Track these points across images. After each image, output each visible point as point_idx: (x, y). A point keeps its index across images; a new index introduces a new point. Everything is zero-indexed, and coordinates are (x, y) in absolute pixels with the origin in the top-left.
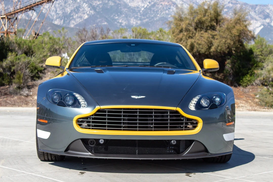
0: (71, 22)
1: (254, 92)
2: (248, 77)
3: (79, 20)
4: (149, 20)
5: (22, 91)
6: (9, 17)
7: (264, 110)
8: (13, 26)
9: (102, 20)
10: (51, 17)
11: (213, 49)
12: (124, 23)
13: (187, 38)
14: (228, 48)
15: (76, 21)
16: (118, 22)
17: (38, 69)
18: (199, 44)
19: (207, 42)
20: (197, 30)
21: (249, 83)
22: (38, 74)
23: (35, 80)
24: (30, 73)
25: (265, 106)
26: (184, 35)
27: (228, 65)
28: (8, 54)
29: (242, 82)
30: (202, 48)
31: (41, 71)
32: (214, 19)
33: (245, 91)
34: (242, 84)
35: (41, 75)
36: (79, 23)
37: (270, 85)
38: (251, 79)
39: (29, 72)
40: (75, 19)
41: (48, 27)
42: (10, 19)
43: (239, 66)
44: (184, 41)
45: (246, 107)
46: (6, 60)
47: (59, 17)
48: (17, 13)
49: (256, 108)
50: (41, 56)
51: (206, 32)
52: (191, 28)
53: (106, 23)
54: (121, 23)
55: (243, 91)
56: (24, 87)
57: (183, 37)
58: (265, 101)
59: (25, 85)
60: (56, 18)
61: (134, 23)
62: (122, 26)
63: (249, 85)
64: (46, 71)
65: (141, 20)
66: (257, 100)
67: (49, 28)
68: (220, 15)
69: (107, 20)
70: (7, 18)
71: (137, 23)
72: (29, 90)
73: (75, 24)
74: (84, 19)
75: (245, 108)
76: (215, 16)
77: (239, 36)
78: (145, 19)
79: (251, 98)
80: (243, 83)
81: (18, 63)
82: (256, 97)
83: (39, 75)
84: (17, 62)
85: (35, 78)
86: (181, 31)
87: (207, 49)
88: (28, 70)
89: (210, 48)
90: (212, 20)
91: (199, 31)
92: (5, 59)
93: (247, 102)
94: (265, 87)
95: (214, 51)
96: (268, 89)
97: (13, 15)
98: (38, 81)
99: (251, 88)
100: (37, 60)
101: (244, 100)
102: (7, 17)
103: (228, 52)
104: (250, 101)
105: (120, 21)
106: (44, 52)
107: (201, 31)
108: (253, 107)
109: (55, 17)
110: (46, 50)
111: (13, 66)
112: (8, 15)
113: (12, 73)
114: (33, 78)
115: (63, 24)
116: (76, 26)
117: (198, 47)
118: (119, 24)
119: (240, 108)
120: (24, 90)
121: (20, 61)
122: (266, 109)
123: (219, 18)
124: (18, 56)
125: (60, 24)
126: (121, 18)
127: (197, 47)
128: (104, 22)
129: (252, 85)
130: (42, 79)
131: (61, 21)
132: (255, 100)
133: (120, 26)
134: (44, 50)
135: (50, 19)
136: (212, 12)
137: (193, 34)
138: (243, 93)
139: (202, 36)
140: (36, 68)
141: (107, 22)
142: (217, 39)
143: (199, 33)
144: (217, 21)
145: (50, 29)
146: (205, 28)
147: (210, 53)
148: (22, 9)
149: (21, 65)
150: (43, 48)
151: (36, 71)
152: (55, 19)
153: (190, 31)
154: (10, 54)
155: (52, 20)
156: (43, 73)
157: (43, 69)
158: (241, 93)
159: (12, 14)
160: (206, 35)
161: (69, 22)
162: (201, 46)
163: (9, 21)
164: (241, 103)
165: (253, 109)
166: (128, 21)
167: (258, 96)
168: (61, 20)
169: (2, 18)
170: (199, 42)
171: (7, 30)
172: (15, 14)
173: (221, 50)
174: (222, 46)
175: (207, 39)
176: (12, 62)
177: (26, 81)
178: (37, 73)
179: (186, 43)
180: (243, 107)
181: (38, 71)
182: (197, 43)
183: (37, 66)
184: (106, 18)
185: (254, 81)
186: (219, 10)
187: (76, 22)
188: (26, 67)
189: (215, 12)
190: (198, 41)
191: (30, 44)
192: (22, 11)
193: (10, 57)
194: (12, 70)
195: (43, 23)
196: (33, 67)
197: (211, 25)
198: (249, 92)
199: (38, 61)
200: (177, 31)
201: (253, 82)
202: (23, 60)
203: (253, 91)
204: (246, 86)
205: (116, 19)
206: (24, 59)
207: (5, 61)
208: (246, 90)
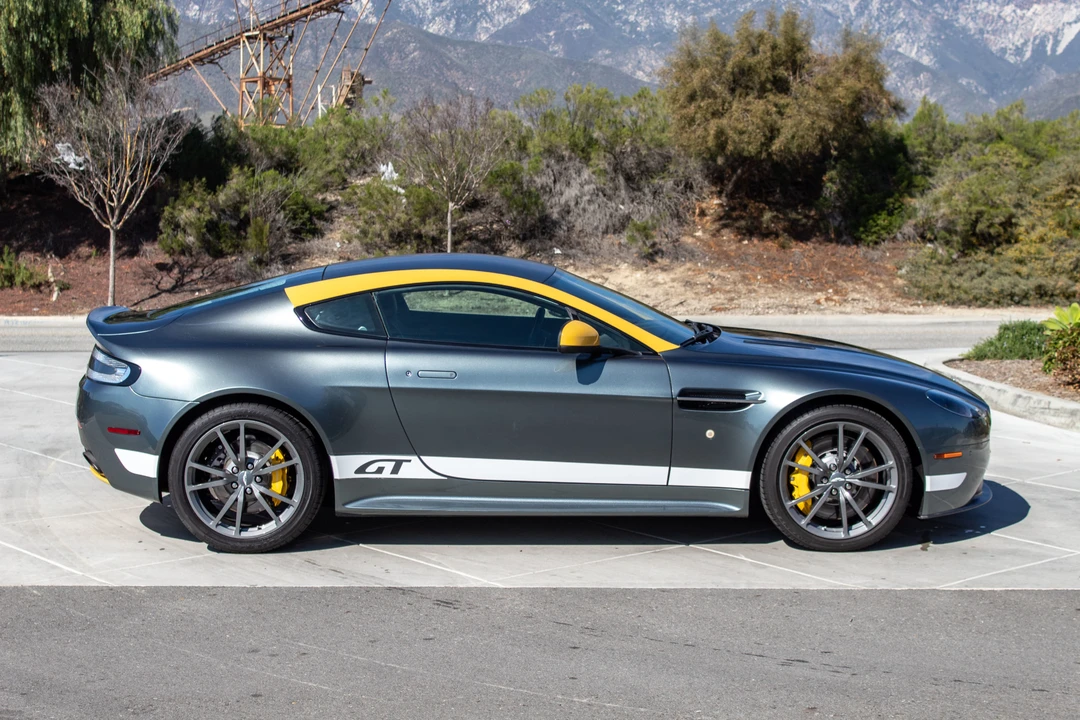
0: (479, 26)
1: (896, 260)
2: (882, 220)
3: (505, 20)
4: (723, 12)
5: (268, 270)
6: (269, 34)
7: (916, 308)
8: (280, 60)
9: (576, 15)
10: (416, 11)
11: (776, 146)
12: (644, 24)
13: (709, 116)
14: (821, 139)
15: (496, 22)
16: (626, 22)
17: (313, 210)
18: (742, 133)
19: (761, 124)
20: (737, 93)
21: (885, 235)
22: (312, 223)
23: (302, 240)
24: (288, 222)
25: (917, 299)
26: (700, 107)
27: (829, 184)
28: (231, 171)
29: (863, 232)
30: (749, 143)
31: (320, 216)
32: (786, 61)
33: (869, 257)
34: (863, 236)
35: (320, 224)
36: (505, 26)
37: (939, 240)
38: (891, 224)
39: (285, 217)
40: (490, 16)
41: (409, 43)
42: (271, 39)
43: (859, 188)
44: (699, 125)
45: (866, 301)
46: (225, 187)
47: (442, 12)
48: (292, 21)
49: (892, 305)
50: (320, 173)
51: (760, 97)
52: (718, 88)
53: (586, 26)
54: (636, 24)
55: (865, 257)
56: (272, 260)
57: (696, 113)
58: (922, 284)
59: (277, 253)
60: (435, 15)
61: (676, 22)
62: (639, 34)
63: (884, 241)
64: (335, 213)
65: (695, 11)
66: (900, 282)
67: (412, 45)
68: (800, 49)
69: (590, 17)
70: (264, 39)
71: (683, 23)
72: (288, 267)
73: (493, 30)
74: (518, 15)
75: (861, 304)
76: (786, 52)
77: (852, 107)
78: (708, 9)
79: (885, 278)
80: (867, 236)
81: (257, 196)
82: (899, 272)
83: (315, 225)
84: (254, 192)
85: (303, 235)
86: (692, 98)
87: (762, 144)
88: (282, 215)
89: (770, 139)
90: (775, 64)
91: (740, 96)
92: (222, 186)
93: (871, 286)
94: (929, 245)
95: (781, 151)
96: (936, 250)
97: (281, 28)
98: (312, 242)
99: (888, 249)
100: (310, 182)
101: (865, 283)
102: (265, 35)
103: (820, 151)
104: (881, 285)
105: (632, 18)
106: (328, 162)
107: (747, 94)
108: (887, 301)
109: (429, 12)
110: (335, 154)
111: (246, 202)
112: (265, 29)
113: (241, 220)
114: (297, 234)
115: (455, 33)
116: (495, 36)
117: (737, 139)
118: (628, 28)
119: (847, 305)
120: (273, 267)
121: (262, 190)
122: (918, 305)
123: (799, 56)
124: (256, 177)
125: (446, 32)
126: (633, 10)
127: (734, 142)
128: (582, 24)
129: (894, 239)
130: (322, 235)
131: (449, 24)
132: (895, 282)
133: (630, 32)
134: (329, 156)
135: (413, 16)
136: (780, 41)
137: (723, 104)
138: (864, 262)
139: (747, 111)
140: (306, 207)
141: (591, 24)
142: (790, 117)
143: (739, 100)
144: (795, 67)
145: (414, 50)
146: (758, 86)
147: (770, 155)
148: (305, 11)
149: (264, 201)
150: (327, 151)
151: (307, 215)
152: (430, 17)
153: (716, 98)
154: (235, 170)
155: (421, 21)
156: (326, 220)
157: (325, 207)
158: (860, 261)
159: (278, 26)
160: (758, 106)
161: (475, 24)
162: (745, 138)
163: (269, 46)
164: (854, 290)
165: (883, 308)
166: (658, 15)
167: (903, 271)
168: (449, 19)
169: (248, 38)
170: (740, 126)
171: (264, 73)
172: (285, 24)
173: (800, 146)
174: (803, 137)
175: (761, 119)
176: (241, 193)
177: (279, 244)
178: (310, 219)
179: (706, 129)
180: (855, 303)
181: (311, 214)
182: (735, 129)
183: (310, 200)
184: (588, 10)
185: (900, 228)
186: (799, 34)
187: (494, 26)
188: (277, 204)
189: (786, 40)
190: (736, 124)
191: (291, 140)
192: (306, 15)
193: (235, 180)
194: (242, 216)
195: (367, 50)
196: (296, 204)
197: (774, 77)
198: (882, 258)
199: (312, 187)
200: (682, 99)
201: (895, 230)
202: (268, 186)
203: (894, 256)
204: (876, 243)
205: (619, 12)
206: (272, 183)
207: (222, 191)
208: (875, 254)
